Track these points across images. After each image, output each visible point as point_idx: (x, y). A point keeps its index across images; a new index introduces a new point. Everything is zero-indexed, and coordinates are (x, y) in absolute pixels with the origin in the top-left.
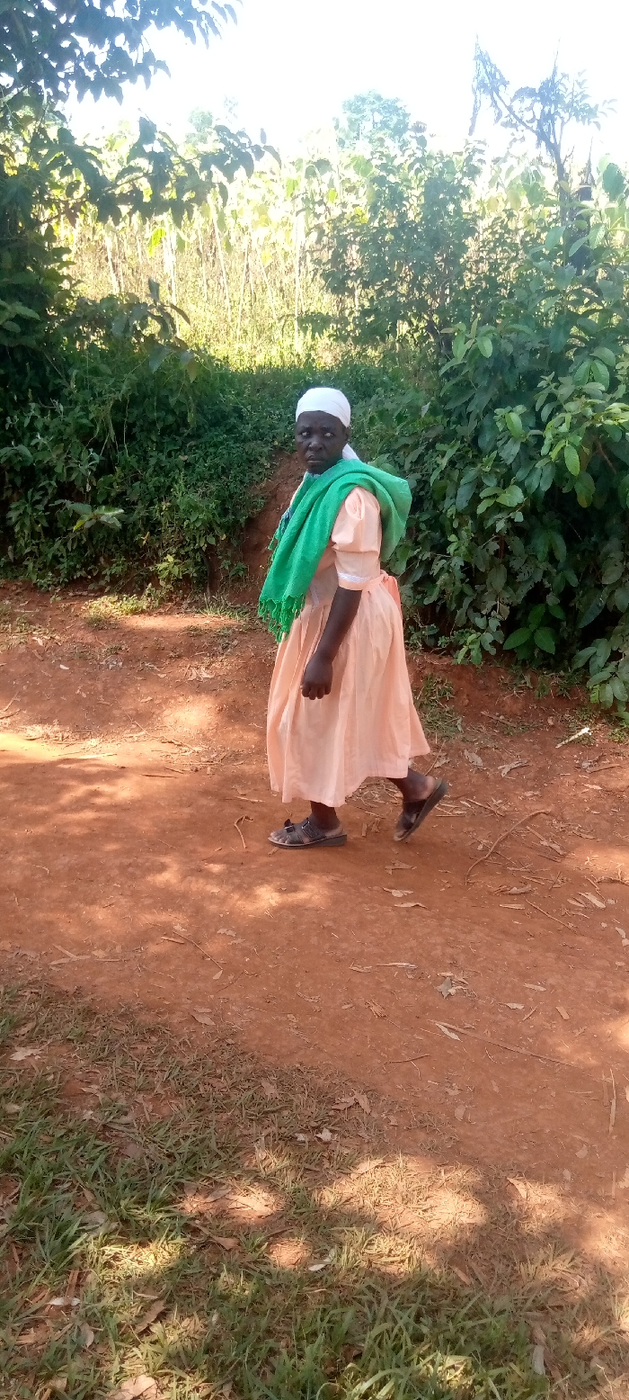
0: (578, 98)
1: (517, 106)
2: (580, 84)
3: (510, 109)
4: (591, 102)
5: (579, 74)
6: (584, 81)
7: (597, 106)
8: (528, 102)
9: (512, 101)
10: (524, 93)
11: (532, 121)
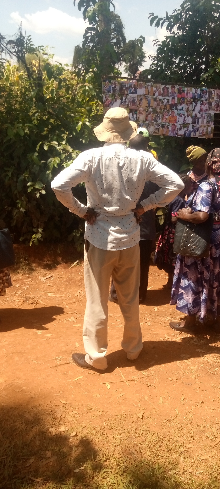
0: (29, 45)
1: (8, 46)
2: (29, 40)
3: (6, 48)
4: (34, 47)
5: (28, 37)
6: (30, 39)
7: (36, 48)
8: (12, 45)
9: (7, 44)
10: (10, 42)
11: (15, 52)
